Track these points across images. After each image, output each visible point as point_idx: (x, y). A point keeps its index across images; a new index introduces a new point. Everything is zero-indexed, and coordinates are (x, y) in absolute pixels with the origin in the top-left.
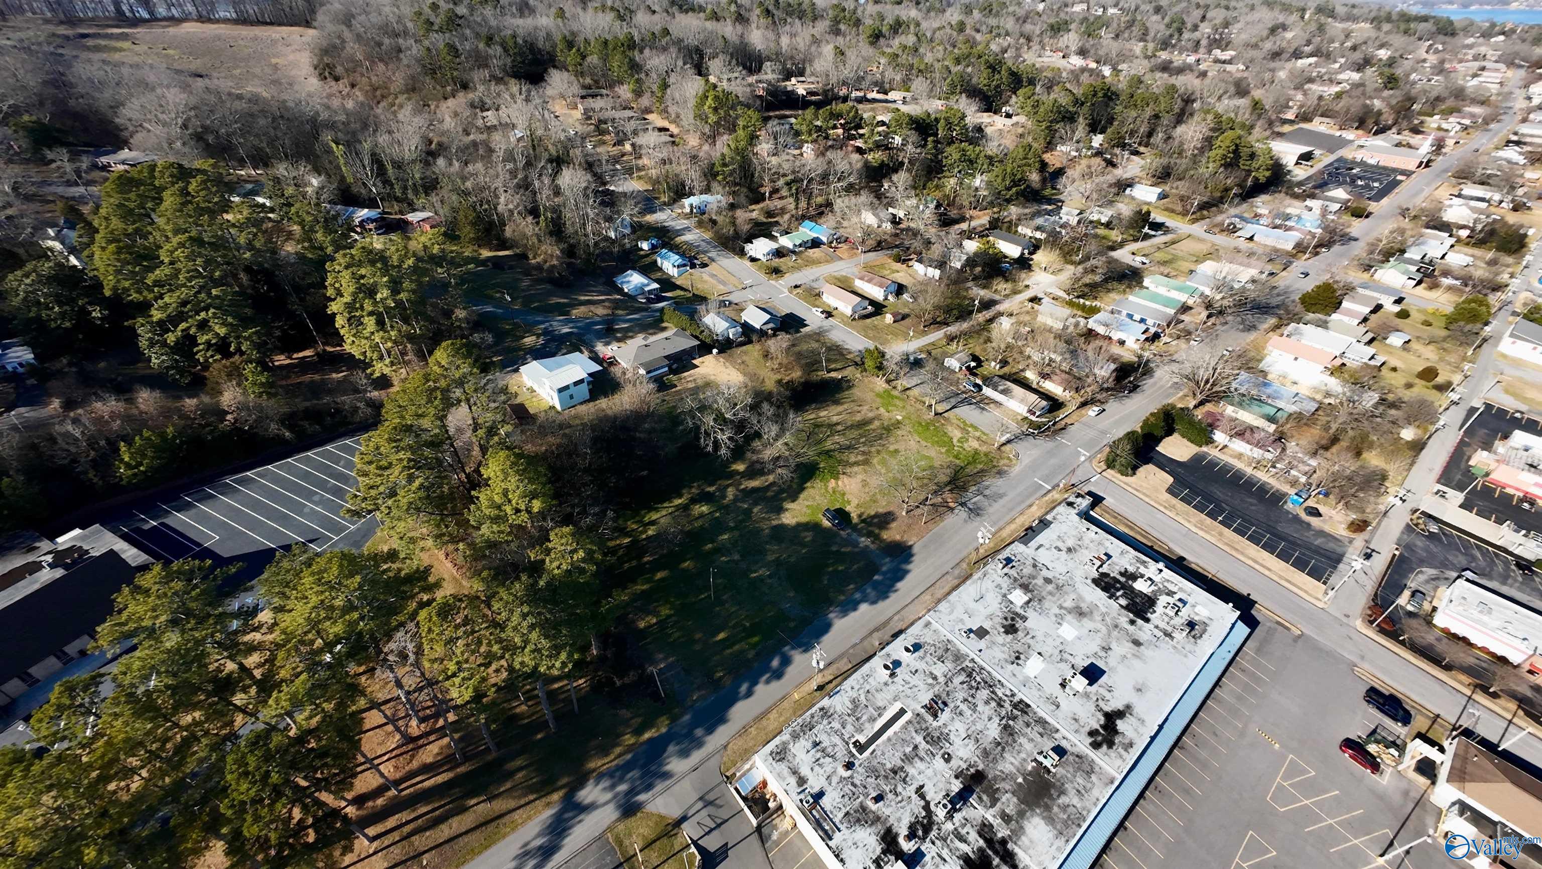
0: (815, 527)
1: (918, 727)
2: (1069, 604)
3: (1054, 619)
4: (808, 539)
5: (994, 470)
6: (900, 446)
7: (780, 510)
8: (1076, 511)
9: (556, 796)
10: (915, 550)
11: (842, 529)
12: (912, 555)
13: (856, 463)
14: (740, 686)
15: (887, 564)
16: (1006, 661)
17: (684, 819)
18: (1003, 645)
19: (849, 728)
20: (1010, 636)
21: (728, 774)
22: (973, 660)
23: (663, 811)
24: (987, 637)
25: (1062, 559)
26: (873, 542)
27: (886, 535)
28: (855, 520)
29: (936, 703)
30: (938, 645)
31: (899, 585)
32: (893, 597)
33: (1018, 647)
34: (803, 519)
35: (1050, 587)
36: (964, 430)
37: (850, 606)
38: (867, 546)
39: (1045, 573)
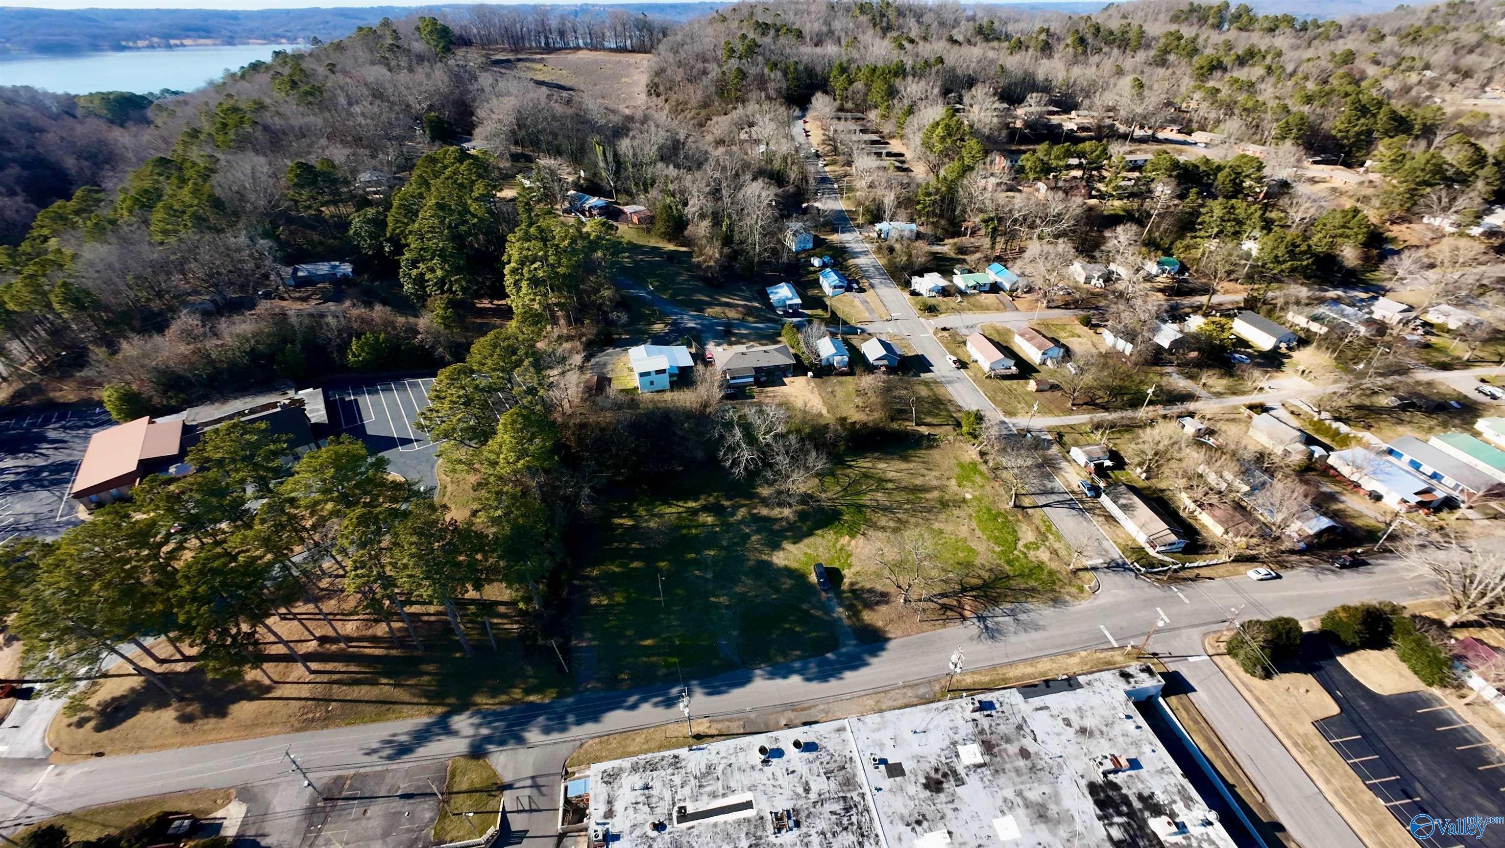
0: (798, 576)
1: (753, 830)
2: (1033, 795)
3: (1000, 802)
4: (786, 586)
5: (1050, 595)
6: (949, 528)
7: (776, 546)
8: (1128, 688)
9: (439, 710)
10: (890, 645)
11: (826, 591)
12: (883, 649)
13: (883, 529)
14: (631, 695)
15: (849, 646)
16: (902, 818)
17: (510, 787)
18: (912, 798)
19: (687, 791)
20: (928, 793)
21: (569, 770)
22: (863, 796)
23: (499, 770)
24: (898, 779)
25: (1064, 738)
26: (849, 617)
27: (868, 616)
28: (845, 586)
29: (789, 818)
30: (836, 757)
31: (848, 675)
32: (833, 683)
33: (928, 810)
34: (794, 565)
35: (1022, 763)
36: (1043, 537)
37: (781, 671)
38: (840, 619)
39: (1028, 743)
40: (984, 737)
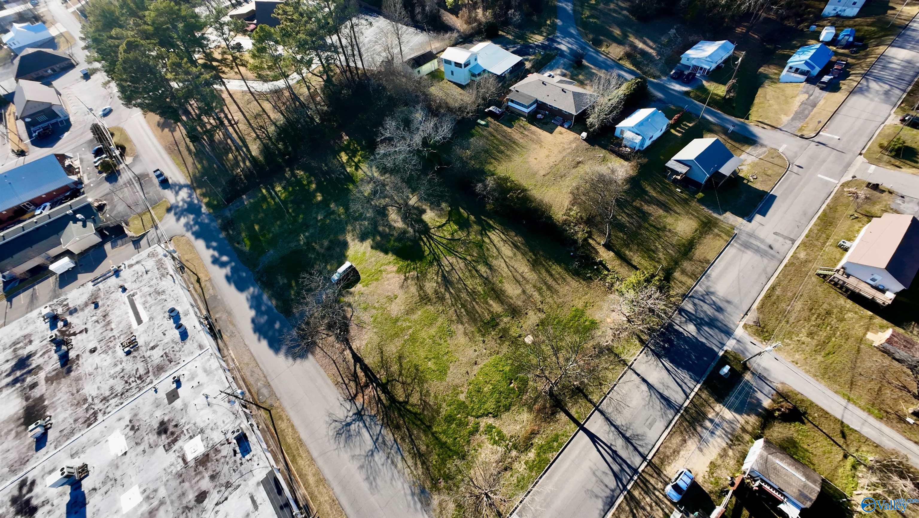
13: (420, 289)
16: (135, 415)
17: (157, 229)
18: (151, 416)
20: (156, 426)
22: (150, 383)
24: (166, 401)
29: (132, 347)
30: (178, 354)
33: (142, 432)
34: (350, 252)
40: (212, 454)
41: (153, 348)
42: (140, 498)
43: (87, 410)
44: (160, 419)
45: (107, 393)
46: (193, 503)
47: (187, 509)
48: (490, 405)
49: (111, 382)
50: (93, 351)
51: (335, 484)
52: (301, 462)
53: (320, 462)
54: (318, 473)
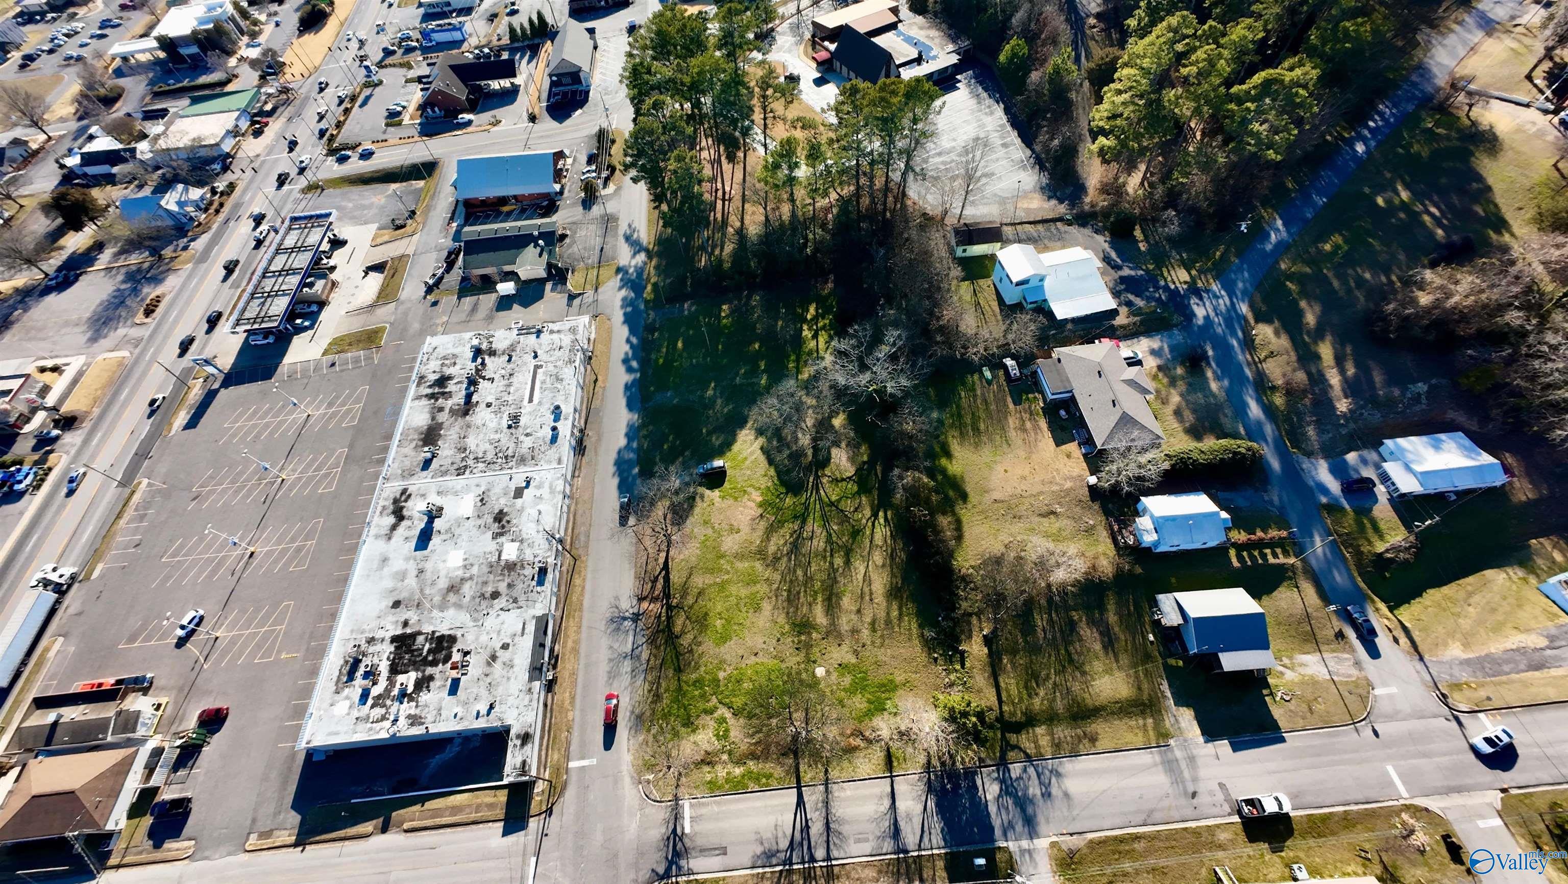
1: (516, 402)
2: (466, 588)
3: (472, 560)
4: (713, 439)
9: (650, 246)
11: (701, 472)
14: (638, 338)
16: (489, 490)
17: (596, 291)
18: (498, 499)
19: (551, 369)
20: (496, 511)
22: (511, 468)
23: (607, 283)
24: (512, 494)
29: (515, 423)
30: (541, 455)
33: (486, 508)
35: (489, 589)
36: (738, 757)
40: (518, 567)
41: (527, 435)
42: (461, 563)
43: (463, 459)
44: (501, 507)
45: (480, 455)
46: (488, 595)
47: (483, 596)
48: (738, 702)
49: (487, 446)
50: (489, 405)
51: (582, 662)
52: (571, 623)
53: (584, 635)
54: (577, 642)
